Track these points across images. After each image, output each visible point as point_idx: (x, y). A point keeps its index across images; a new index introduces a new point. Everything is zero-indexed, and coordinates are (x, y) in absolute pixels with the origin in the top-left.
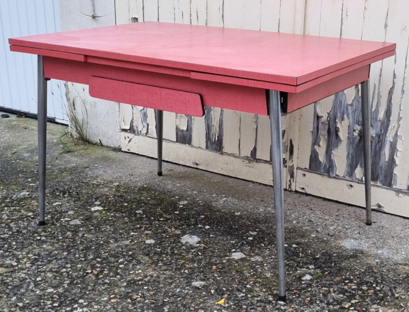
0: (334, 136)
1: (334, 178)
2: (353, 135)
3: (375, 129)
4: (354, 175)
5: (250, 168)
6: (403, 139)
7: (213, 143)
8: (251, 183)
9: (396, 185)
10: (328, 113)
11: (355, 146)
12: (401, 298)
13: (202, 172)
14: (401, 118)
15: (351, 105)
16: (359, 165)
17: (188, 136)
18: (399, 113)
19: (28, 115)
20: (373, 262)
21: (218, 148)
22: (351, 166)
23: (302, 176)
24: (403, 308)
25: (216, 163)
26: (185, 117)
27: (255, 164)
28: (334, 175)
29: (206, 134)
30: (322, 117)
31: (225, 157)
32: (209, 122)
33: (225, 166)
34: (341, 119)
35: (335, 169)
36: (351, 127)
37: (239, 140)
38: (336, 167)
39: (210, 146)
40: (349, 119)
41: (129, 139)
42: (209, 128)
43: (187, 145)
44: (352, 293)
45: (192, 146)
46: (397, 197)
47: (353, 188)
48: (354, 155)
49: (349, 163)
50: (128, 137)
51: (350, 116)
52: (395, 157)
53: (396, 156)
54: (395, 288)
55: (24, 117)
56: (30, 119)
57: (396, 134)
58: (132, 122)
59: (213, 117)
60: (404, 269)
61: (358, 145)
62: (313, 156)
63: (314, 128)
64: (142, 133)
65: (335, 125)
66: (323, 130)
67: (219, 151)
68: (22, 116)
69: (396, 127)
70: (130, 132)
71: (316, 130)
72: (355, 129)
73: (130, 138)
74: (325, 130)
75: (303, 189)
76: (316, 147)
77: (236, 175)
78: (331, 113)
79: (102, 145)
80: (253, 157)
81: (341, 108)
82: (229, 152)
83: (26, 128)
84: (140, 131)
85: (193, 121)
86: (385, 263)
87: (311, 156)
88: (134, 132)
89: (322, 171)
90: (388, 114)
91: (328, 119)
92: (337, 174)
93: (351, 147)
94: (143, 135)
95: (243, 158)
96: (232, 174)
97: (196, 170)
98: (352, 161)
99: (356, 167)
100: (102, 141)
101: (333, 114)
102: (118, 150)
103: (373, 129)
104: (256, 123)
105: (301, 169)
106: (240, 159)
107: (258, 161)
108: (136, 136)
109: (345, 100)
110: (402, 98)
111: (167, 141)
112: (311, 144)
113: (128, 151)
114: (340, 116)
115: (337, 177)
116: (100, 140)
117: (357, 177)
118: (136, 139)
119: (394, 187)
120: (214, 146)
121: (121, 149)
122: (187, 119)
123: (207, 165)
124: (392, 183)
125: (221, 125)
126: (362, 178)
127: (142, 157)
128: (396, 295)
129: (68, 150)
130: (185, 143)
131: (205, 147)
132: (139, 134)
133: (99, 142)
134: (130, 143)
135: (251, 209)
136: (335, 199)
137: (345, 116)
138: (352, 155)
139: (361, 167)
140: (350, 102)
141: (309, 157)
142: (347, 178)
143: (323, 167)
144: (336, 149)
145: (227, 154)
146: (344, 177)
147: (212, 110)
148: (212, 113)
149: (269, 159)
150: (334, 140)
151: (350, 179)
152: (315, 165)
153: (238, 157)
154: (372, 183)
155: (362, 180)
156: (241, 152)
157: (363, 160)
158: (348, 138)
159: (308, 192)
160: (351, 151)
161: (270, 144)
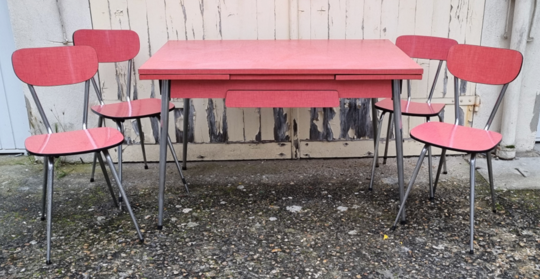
0: (329, 110)
1: (332, 141)
2: (344, 107)
4: (347, 135)
5: (257, 150)
7: (217, 137)
11: (346, 115)
13: (209, 163)
16: (350, 128)
17: (190, 135)
21: (223, 139)
22: (344, 130)
23: (305, 146)
25: (222, 152)
27: (261, 145)
28: (331, 139)
29: (210, 130)
31: (232, 146)
32: (211, 119)
33: (232, 153)
35: (332, 135)
36: (342, 102)
37: (244, 129)
38: (333, 133)
39: (215, 139)
42: (212, 124)
43: (189, 143)
45: (195, 143)
47: (348, 146)
48: (346, 122)
49: (342, 128)
61: (348, 113)
62: (313, 129)
64: (136, 142)
67: (224, 142)
72: (345, 102)
75: (307, 155)
76: (315, 122)
77: (243, 158)
80: (259, 140)
82: (234, 141)
84: (134, 141)
85: (194, 122)
87: (311, 129)
88: (126, 143)
89: (321, 138)
92: (334, 137)
93: (343, 116)
95: (249, 143)
96: (240, 157)
97: (203, 163)
98: (345, 126)
99: (348, 130)
103: (359, 100)
104: (259, 113)
105: (303, 140)
107: (264, 142)
108: (130, 147)
112: (309, 120)
115: (334, 140)
116: (81, 158)
117: (350, 136)
120: (219, 139)
123: (214, 156)
131: (209, 141)
132: (132, 143)
134: (123, 154)
136: (334, 156)
138: (344, 122)
139: (352, 129)
141: (309, 130)
142: (342, 139)
143: (321, 135)
144: (331, 120)
145: (232, 143)
146: (340, 139)
147: (213, 109)
148: (214, 111)
149: (273, 139)
150: (329, 114)
151: (345, 140)
152: (314, 135)
153: (244, 143)
154: (361, 138)
155: (354, 138)
156: (246, 138)
157: (353, 123)
158: (341, 110)
159: (311, 156)
160: (343, 119)
161: (273, 126)
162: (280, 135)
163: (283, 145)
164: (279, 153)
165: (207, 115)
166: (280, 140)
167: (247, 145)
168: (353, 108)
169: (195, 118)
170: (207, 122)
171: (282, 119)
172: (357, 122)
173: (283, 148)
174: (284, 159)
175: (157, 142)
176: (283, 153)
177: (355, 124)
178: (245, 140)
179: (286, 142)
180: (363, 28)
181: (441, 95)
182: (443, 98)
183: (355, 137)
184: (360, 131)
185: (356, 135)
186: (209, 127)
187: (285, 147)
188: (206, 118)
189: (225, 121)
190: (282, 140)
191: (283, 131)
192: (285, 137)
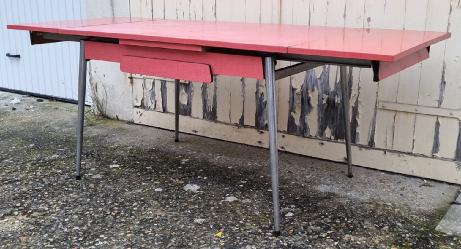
0: (307, 104)
1: (308, 138)
2: (322, 102)
3: (339, 97)
4: (324, 134)
5: (239, 133)
6: (362, 104)
7: (208, 114)
8: (240, 145)
9: (359, 141)
10: (301, 86)
11: (324, 111)
12: (369, 229)
13: (200, 137)
14: (360, 87)
15: (320, 79)
16: (328, 127)
17: (188, 109)
18: (359, 83)
19: (58, 99)
20: (344, 202)
21: (213, 118)
22: (321, 128)
23: (282, 138)
24: (371, 237)
25: (211, 130)
26: (186, 94)
27: (243, 129)
28: (308, 136)
29: (203, 107)
30: (296, 89)
31: (218, 125)
32: (205, 97)
33: (219, 132)
34: (312, 90)
35: (308, 131)
36: (320, 96)
37: (230, 110)
38: (309, 129)
39: (207, 116)
40: (318, 89)
41: (140, 114)
42: (205, 102)
43: (188, 116)
44: (328, 226)
45: (192, 117)
46: (360, 151)
47: (324, 146)
48: (323, 119)
49: (319, 125)
50: (140, 112)
51: (319, 87)
52: (357, 119)
53: (358, 117)
54: (363, 221)
55: (55, 100)
56: (60, 103)
57: (357, 101)
58: (143, 99)
59: (208, 93)
60: (370, 206)
61: (326, 110)
62: (290, 121)
63: (290, 98)
64: (151, 108)
65: (307, 95)
66: (297, 99)
67: (214, 120)
68: (54, 100)
69: (357, 95)
70: (141, 108)
71: (292, 100)
72: (323, 97)
73: (141, 112)
74: (299, 99)
75: (283, 148)
76: (292, 113)
77: (228, 139)
78: (304, 86)
79: (118, 120)
80: (241, 124)
81: (311, 81)
82: (222, 121)
83: (56, 109)
84: (150, 107)
85: (192, 97)
86: (354, 202)
87: (288, 121)
88: (144, 108)
89: (298, 133)
90: (350, 84)
91: (302, 91)
92: (311, 134)
93: (321, 112)
94: (151, 110)
95: (233, 125)
96: (225, 138)
97: (195, 137)
98: (322, 124)
99: (325, 128)
100: (118, 116)
101: (305, 86)
102: (132, 123)
103: (338, 97)
104: (243, 96)
105: (281, 132)
106: (231, 126)
107: (246, 126)
108: (146, 111)
109: (315, 75)
110: (360, 71)
111: (171, 114)
112: (288, 111)
113: (139, 123)
114: (311, 88)
115: (310, 137)
116: (117, 116)
117: (327, 136)
118: (146, 113)
119: (357, 143)
120: (210, 116)
121: (133, 122)
122: (187, 95)
123: (204, 132)
124: (356, 140)
125: (215, 99)
126: (331, 137)
127: (151, 128)
128: (365, 227)
129: (91, 123)
130: (186, 115)
131: (202, 117)
132: (149, 109)
133: (116, 117)
134: (141, 117)
135: (241, 164)
136: (309, 155)
137: (315, 88)
138: (322, 119)
139: (329, 128)
140: (319, 77)
141: (287, 122)
142: (319, 137)
143: (298, 130)
144: (309, 114)
145: (220, 122)
146: (316, 137)
147: (207, 87)
148: (208, 90)
149: (254, 125)
150: (307, 107)
151: (321, 138)
152: (292, 129)
153: (229, 124)
154: (339, 140)
155: (331, 138)
156: (232, 120)
157: (331, 122)
158: (318, 105)
159: (287, 150)
160: (321, 116)
161: (255, 113)
162: (261, 122)
163: (262, 132)
164: (258, 141)
165: (201, 92)
166: (260, 128)
167: (231, 127)
168: (332, 104)
169: (193, 93)
170: (201, 99)
171: (263, 106)
172: (335, 121)
173: (261, 135)
174: (262, 148)
175: (165, 111)
176: (261, 141)
177: (332, 123)
178: (230, 121)
179: (265, 130)
180: (345, 16)
181: (436, 104)
182: (438, 107)
183: (333, 138)
184: (338, 132)
185: (333, 135)
186: (203, 104)
187: (264, 135)
188: (201, 95)
189: (215, 100)
190: (262, 128)
191: (263, 118)
192: (264, 126)
